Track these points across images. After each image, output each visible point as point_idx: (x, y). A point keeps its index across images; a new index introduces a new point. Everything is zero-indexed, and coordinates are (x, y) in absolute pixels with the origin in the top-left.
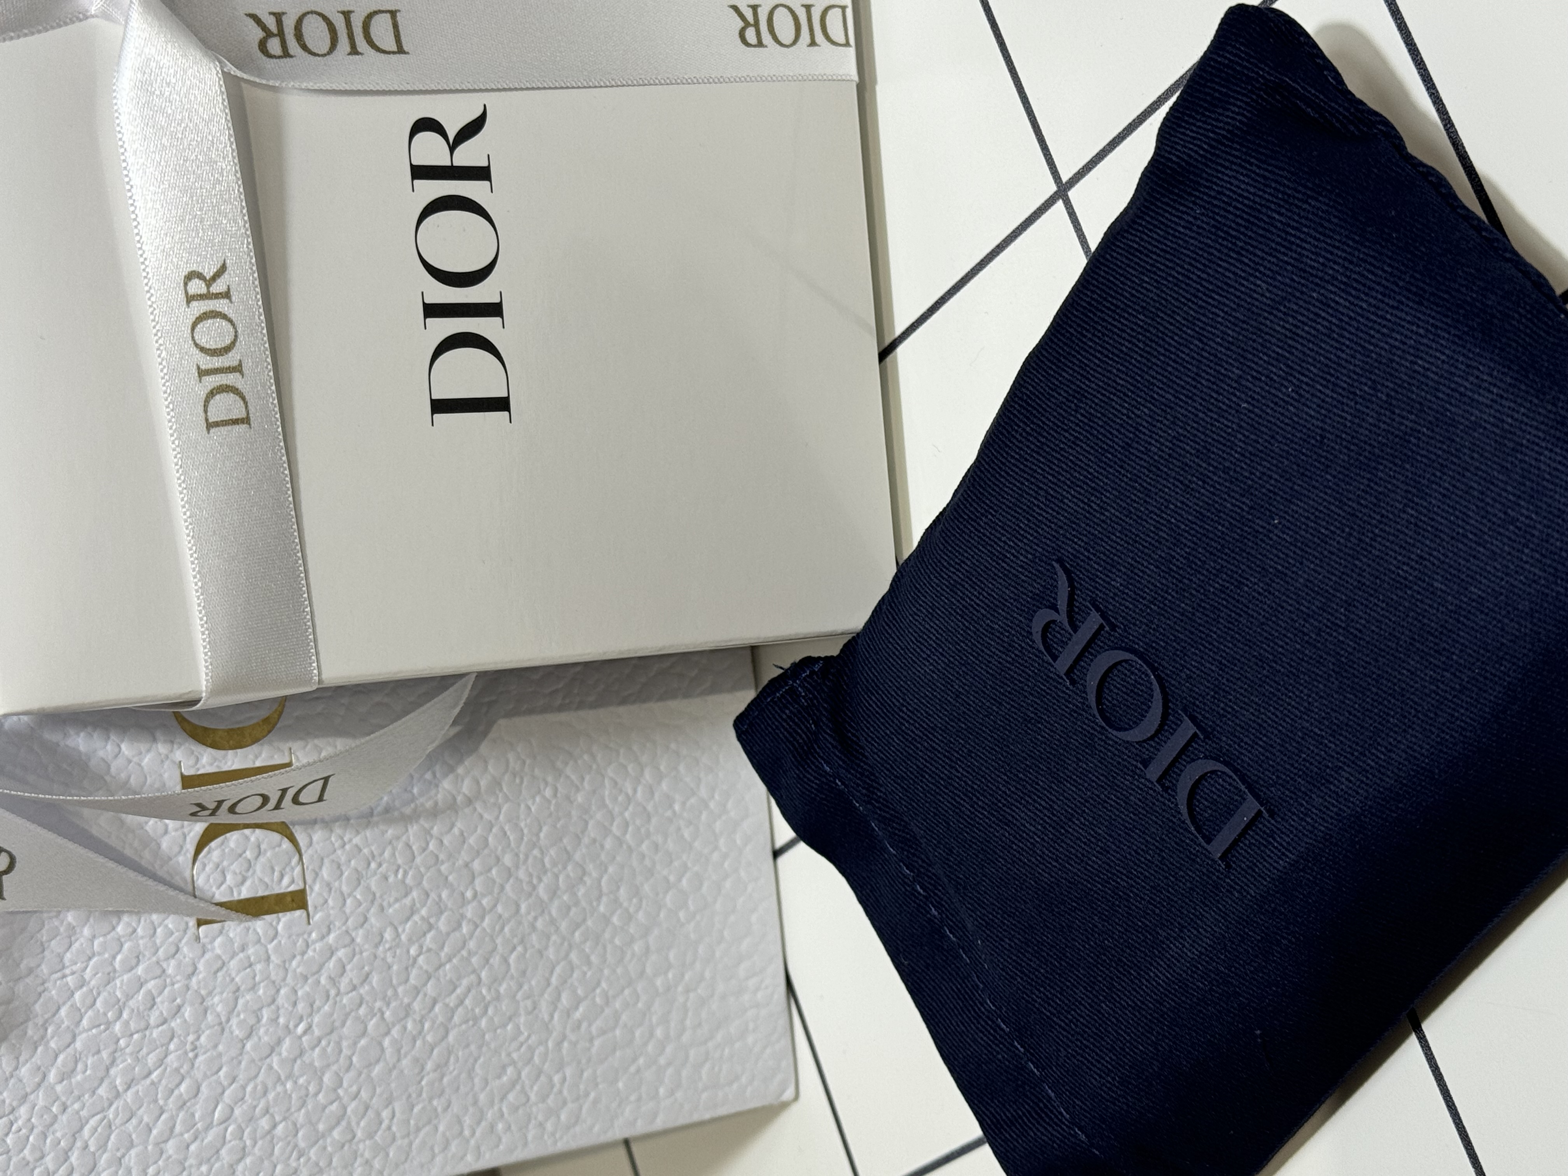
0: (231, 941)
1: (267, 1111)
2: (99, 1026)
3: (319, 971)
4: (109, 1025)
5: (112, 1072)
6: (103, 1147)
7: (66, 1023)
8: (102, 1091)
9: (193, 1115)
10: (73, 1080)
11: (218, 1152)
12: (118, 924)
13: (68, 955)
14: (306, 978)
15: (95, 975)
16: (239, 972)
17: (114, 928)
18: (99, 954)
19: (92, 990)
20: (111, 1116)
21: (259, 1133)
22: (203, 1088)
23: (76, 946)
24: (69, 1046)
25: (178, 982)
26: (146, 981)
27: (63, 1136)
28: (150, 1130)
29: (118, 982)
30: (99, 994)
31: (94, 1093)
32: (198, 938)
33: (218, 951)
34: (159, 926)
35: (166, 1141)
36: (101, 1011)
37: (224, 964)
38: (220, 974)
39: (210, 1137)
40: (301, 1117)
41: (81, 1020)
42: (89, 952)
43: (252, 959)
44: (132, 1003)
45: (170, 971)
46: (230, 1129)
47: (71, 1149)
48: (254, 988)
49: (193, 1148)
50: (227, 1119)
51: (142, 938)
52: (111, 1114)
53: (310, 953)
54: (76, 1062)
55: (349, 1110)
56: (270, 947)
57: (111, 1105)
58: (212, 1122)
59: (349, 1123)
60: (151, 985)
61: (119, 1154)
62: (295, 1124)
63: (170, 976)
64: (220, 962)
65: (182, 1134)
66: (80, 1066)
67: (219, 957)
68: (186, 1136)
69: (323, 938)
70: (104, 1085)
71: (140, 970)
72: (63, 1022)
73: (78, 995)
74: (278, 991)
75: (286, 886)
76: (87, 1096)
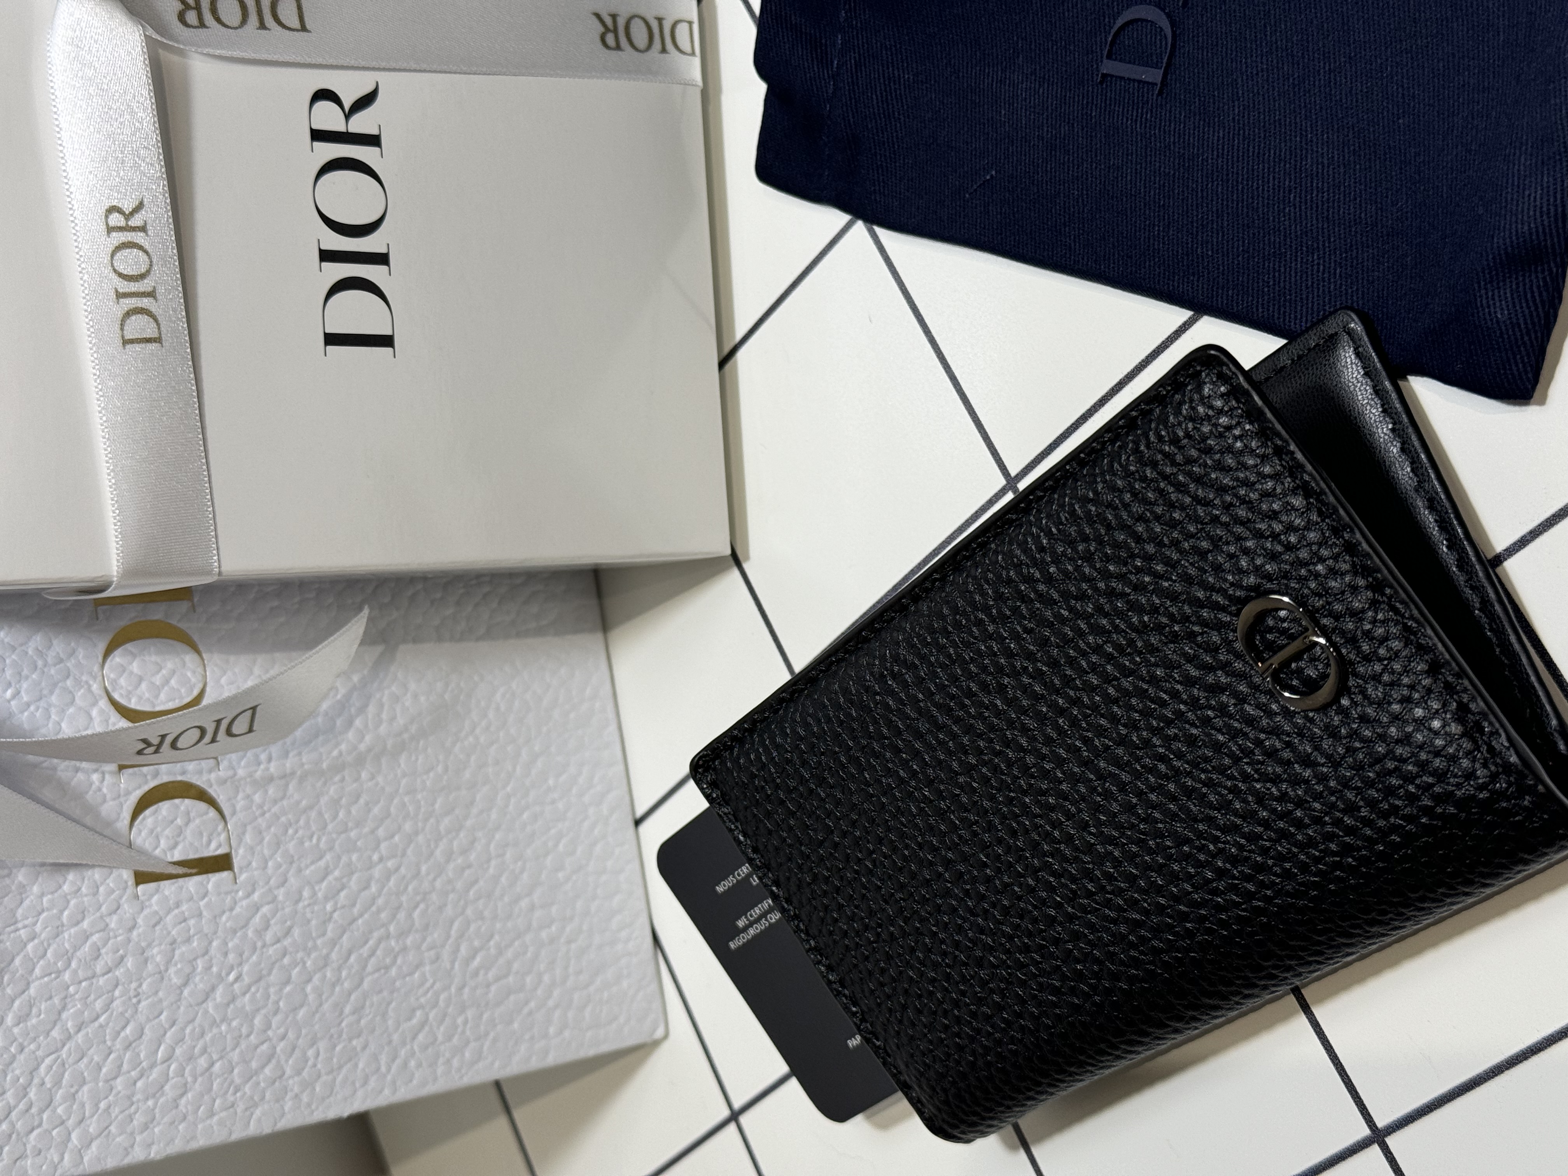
0: (166, 898)
1: (204, 1051)
2: (50, 974)
3: (245, 926)
4: (59, 973)
5: (64, 1016)
6: (58, 1083)
7: (20, 972)
8: (55, 1033)
9: (138, 1055)
10: (29, 1024)
11: (162, 1087)
12: (64, 883)
13: (20, 912)
14: (235, 932)
15: (46, 928)
16: (175, 926)
17: (60, 887)
18: (48, 909)
19: (42, 943)
20: (64, 1056)
21: (198, 1072)
22: (146, 1031)
23: (27, 903)
24: (24, 992)
25: (120, 935)
26: (92, 934)
27: (22, 1073)
28: (100, 1069)
29: (66, 935)
30: (49, 945)
31: (48, 1034)
32: (137, 897)
33: (155, 908)
34: (102, 883)
35: (115, 1078)
36: (52, 961)
37: (161, 919)
38: (157, 928)
39: (155, 1074)
40: (235, 1056)
41: (33, 970)
42: (39, 908)
43: (186, 914)
44: (78, 954)
45: (113, 926)
46: (173, 1067)
47: (30, 1084)
48: (188, 940)
49: (139, 1084)
50: (168, 1059)
51: (86, 895)
52: (64, 1053)
53: (238, 910)
54: (31, 1007)
55: (278, 1049)
56: (202, 903)
57: (64, 1045)
58: (156, 1062)
59: (278, 1062)
60: (95, 938)
61: (73, 1090)
62: (230, 1062)
63: (113, 929)
64: (158, 917)
65: (129, 1072)
66: (34, 1011)
67: (156, 913)
68: (133, 1073)
69: (248, 895)
70: (57, 1028)
71: (85, 924)
72: (17, 970)
73: (30, 947)
74: (210, 943)
75: (213, 850)
76: (41, 1038)
